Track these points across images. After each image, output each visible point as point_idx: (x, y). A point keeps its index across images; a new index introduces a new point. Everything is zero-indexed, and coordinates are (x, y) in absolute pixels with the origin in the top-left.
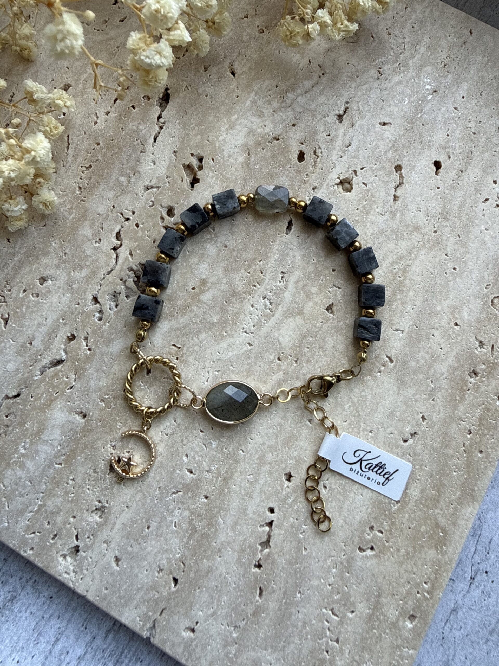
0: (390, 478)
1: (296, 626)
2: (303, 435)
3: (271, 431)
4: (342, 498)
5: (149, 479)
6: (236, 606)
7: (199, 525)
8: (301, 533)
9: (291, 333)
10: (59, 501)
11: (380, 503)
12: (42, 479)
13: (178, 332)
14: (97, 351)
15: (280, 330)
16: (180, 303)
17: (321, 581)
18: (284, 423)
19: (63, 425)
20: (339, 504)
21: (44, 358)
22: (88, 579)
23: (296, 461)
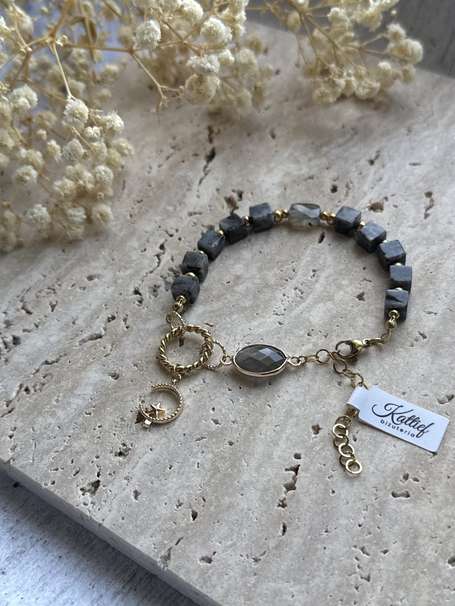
0: (425, 431)
1: (322, 562)
2: (332, 394)
3: (299, 390)
4: (373, 449)
5: (174, 427)
6: (257, 538)
7: (223, 466)
8: (329, 478)
9: (321, 314)
10: (84, 443)
11: (416, 454)
12: (71, 425)
13: (212, 314)
14: (135, 328)
15: (310, 312)
16: (214, 293)
17: (350, 521)
18: (313, 384)
19: (96, 384)
20: (370, 453)
21: (85, 333)
22: (106, 509)
23: (325, 415)
